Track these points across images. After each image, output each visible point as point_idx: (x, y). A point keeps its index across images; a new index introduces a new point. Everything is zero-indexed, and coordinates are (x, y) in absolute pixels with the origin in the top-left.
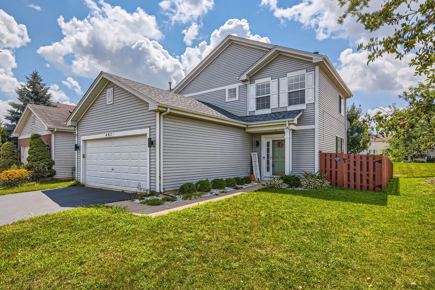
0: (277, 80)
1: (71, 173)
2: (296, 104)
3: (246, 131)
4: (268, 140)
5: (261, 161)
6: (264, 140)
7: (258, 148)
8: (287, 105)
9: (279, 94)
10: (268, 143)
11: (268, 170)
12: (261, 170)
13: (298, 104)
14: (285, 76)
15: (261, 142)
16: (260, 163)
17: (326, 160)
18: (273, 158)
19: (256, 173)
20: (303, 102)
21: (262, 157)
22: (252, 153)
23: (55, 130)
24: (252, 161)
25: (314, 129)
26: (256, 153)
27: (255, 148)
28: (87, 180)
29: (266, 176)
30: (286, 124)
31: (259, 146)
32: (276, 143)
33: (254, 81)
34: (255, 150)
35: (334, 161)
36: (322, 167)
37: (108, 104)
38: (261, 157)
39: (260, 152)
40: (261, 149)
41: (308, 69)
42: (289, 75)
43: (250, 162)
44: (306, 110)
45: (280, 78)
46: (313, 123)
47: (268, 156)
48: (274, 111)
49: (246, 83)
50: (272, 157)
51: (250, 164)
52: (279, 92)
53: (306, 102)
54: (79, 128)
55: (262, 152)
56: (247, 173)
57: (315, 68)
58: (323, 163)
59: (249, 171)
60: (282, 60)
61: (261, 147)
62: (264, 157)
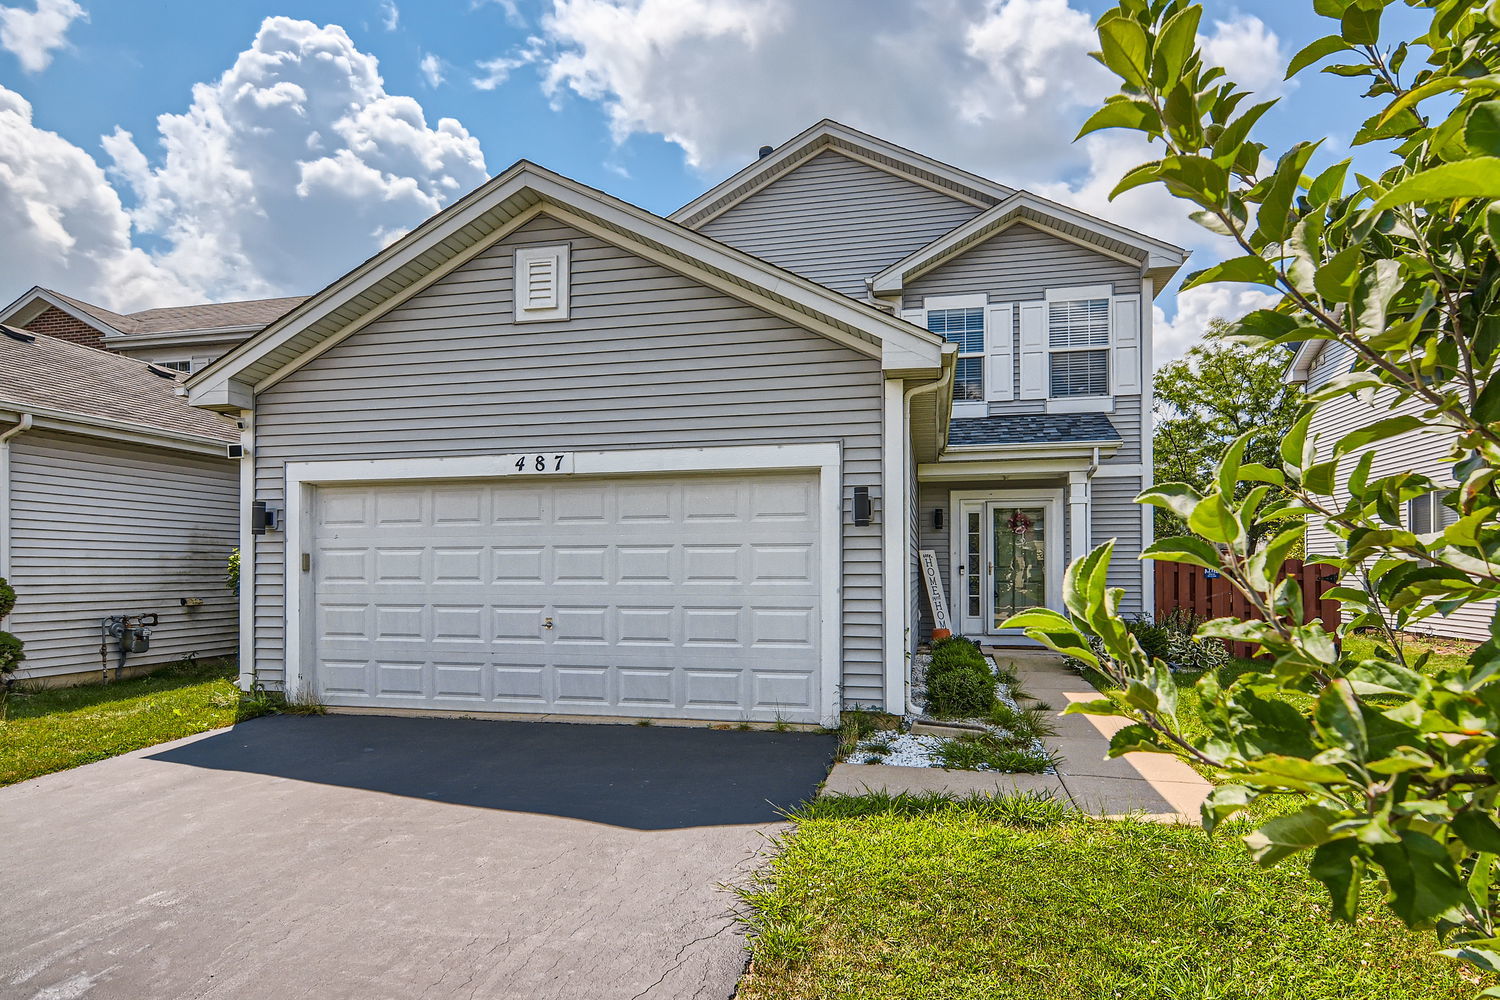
0: (1010, 306)
1: (97, 650)
2: (1074, 392)
4: (976, 509)
5: (949, 576)
6: (961, 507)
7: (941, 536)
8: (1045, 393)
9: (1016, 354)
10: (974, 520)
11: (974, 610)
12: (950, 612)
13: (1084, 393)
14: (1040, 296)
15: (949, 514)
16: (947, 589)
17: (1176, 574)
18: (995, 569)
19: (942, 622)
20: (1101, 387)
21: (954, 564)
22: (921, 553)
23: (27, 421)
25: (1140, 478)
26: (932, 552)
27: (928, 536)
28: (323, 680)
29: (968, 631)
30: (1091, 458)
31: (944, 529)
32: (1007, 517)
33: (922, 301)
34: (926, 543)
35: (1201, 577)
36: (1166, 598)
37: (521, 317)
38: (949, 565)
39: (945, 549)
40: (949, 539)
41: (1118, 283)
42: (1052, 295)
44: (1113, 414)
45: (1021, 303)
46: (1137, 459)
47: (974, 562)
48: (996, 412)
49: (890, 304)
50: (992, 565)
52: (1016, 347)
53: (1114, 390)
54: (263, 420)
55: (953, 550)
57: (1140, 286)
58: (1169, 584)
60: (1028, 244)
61: (949, 529)
62: (960, 568)
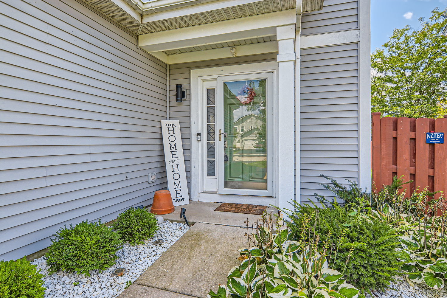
3: (140, 45)
4: (211, 85)
5: (190, 144)
6: (199, 85)
7: (182, 108)
10: (211, 92)
11: (211, 171)
12: (190, 172)
15: (190, 89)
16: (187, 153)
17: (395, 139)
18: (225, 136)
19: (177, 183)
21: (194, 132)
22: (164, 122)
24: (162, 145)
25: (357, 43)
26: (176, 123)
27: (174, 108)
29: (205, 189)
31: (185, 103)
34: (173, 115)
35: (422, 143)
36: (384, 163)
38: (190, 133)
39: (187, 119)
40: (190, 111)
43: (158, 147)
47: (210, 129)
50: (223, 132)
51: (157, 153)
55: (193, 120)
56: (147, 185)
58: (387, 149)
59: (153, 177)
61: (190, 103)
62: (199, 135)
